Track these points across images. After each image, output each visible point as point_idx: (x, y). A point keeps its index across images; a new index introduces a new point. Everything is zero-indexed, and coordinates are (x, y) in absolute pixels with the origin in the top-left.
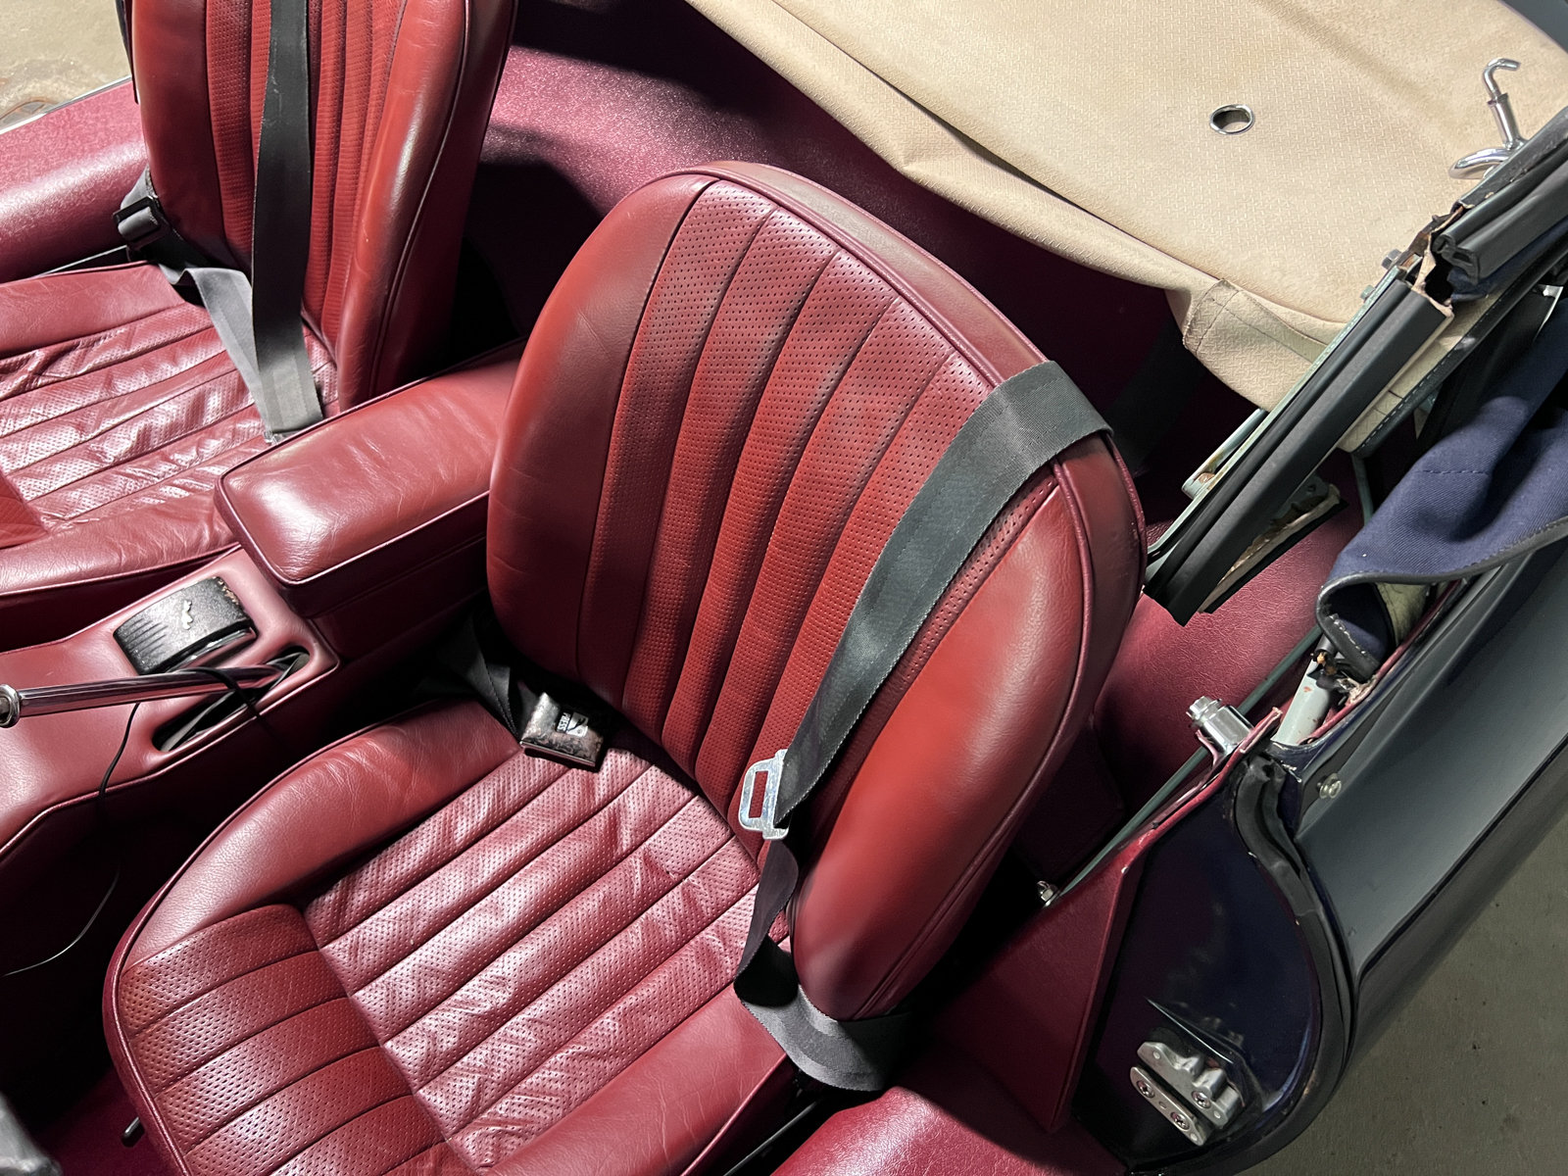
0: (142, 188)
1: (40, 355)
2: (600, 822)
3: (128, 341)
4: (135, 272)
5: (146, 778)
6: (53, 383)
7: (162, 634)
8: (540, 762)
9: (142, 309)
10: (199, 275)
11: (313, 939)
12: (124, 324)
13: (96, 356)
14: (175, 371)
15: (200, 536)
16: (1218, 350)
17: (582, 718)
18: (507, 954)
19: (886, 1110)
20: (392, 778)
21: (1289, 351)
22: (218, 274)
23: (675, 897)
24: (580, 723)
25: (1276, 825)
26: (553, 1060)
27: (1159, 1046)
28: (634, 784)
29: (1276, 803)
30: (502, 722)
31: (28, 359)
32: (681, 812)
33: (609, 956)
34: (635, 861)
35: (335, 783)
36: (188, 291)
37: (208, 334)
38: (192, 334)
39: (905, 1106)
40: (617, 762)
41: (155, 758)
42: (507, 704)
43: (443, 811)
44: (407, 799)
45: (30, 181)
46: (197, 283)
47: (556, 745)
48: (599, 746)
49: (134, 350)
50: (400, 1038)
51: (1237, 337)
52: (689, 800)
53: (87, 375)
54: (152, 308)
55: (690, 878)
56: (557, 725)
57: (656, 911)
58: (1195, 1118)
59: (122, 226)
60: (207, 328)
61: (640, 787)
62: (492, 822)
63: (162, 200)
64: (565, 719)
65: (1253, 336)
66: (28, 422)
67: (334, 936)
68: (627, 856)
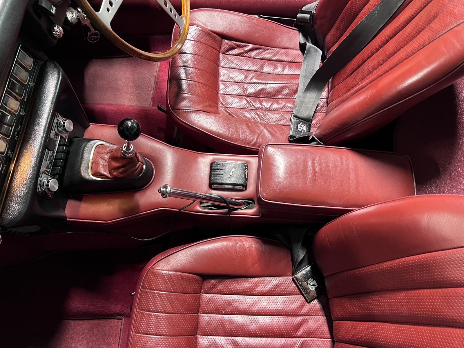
0: (312, 7)
1: (251, 46)
3: (276, 54)
4: (292, 31)
6: (248, 57)
7: (222, 174)
8: (294, 285)
12: (279, 48)
13: (266, 54)
14: (282, 72)
15: (253, 140)
20: (251, 261)
22: (314, 48)
28: (316, 317)
31: (247, 46)
32: (323, 339)
36: (303, 48)
38: (294, 62)
40: (316, 305)
44: (251, 270)
46: (307, 47)
47: (303, 286)
49: (276, 58)
53: (258, 60)
54: (289, 46)
56: (307, 280)
59: (299, 15)
60: (300, 63)
61: (317, 320)
63: (315, 15)
64: (311, 280)
66: (235, 66)
67: (207, 292)
68: (298, 337)
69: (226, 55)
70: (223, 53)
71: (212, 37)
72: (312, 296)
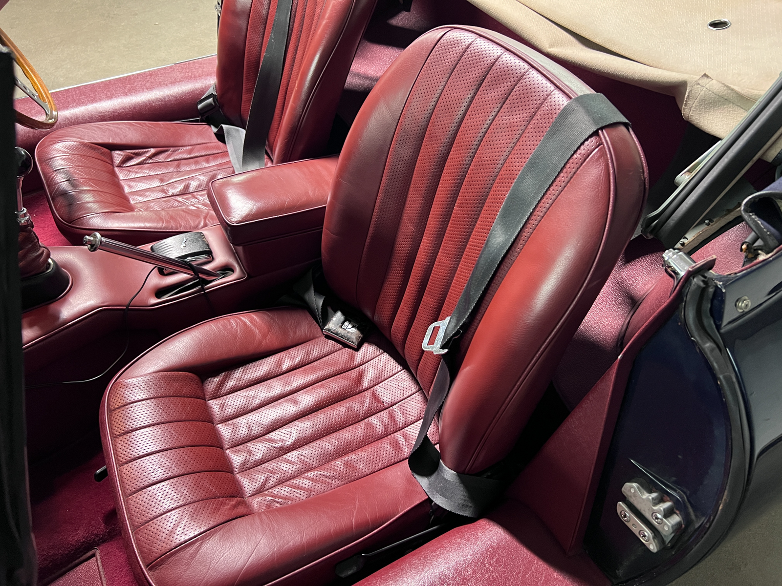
0: (212, 91)
1: (152, 151)
2: (354, 374)
3: (190, 152)
4: (201, 127)
5: (148, 308)
6: (155, 163)
7: (171, 249)
8: (331, 342)
9: (199, 141)
10: (226, 127)
11: (204, 395)
12: (191, 145)
13: (176, 155)
14: (207, 165)
16: (700, 111)
17: (355, 324)
18: (295, 422)
19: (477, 528)
20: (259, 332)
21: (739, 108)
22: (235, 129)
23: (384, 414)
24: (353, 327)
25: (709, 322)
26: (306, 474)
27: (635, 485)
28: (374, 360)
29: (709, 306)
30: (317, 322)
31: (148, 151)
32: (395, 376)
33: (346, 435)
34: (368, 394)
35: (232, 327)
36: (221, 136)
37: (225, 154)
38: (218, 153)
39: (487, 527)
40: (368, 350)
41: (154, 301)
42: (320, 311)
43: (280, 354)
44: (264, 343)
45: (167, 85)
46: (225, 131)
47: (340, 334)
48: (361, 338)
49: (193, 155)
50: (233, 449)
51: (711, 103)
52: (400, 371)
53: (169, 162)
54: (204, 142)
55: (394, 407)
56: (342, 325)
57: (374, 420)
58: (653, 534)
59: (200, 106)
60: (225, 152)
61: (377, 361)
62: (302, 364)
63: (218, 95)
64: (346, 323)
65: (720, 101)
66: (141, 175)
67: (215, 396)
68: (364, 390)
69: (124, 168)
70: (119, 166)
71: (95, 149)
72: (356, 339)
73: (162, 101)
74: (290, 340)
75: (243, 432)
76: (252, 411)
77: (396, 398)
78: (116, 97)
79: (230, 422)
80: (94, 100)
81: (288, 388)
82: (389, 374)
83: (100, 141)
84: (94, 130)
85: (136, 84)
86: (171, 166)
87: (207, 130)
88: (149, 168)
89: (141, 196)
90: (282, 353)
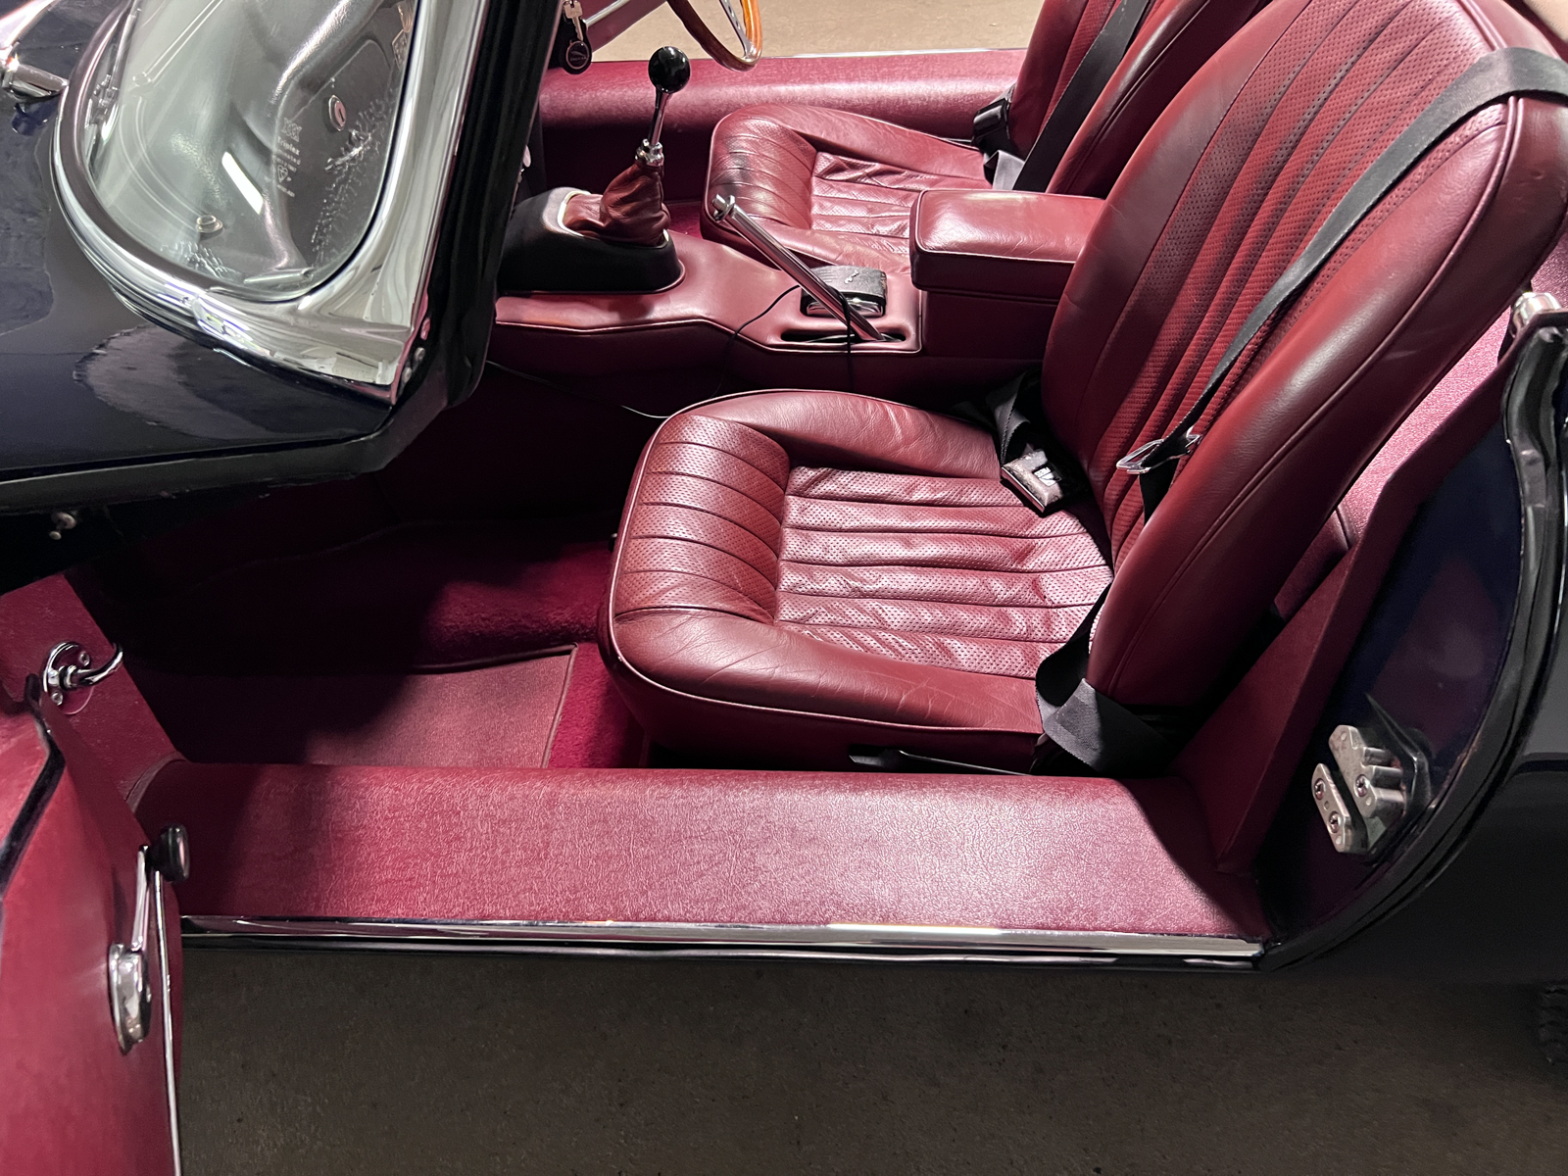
1: (877, 166)
2: (1019, 544)
3: (931, 184)
5: (763, 346)
9: (955, 173)
11: (787, 483)
12: (938, 175)
17: (1058, 476)
18: (894, 567)
20: (901, 432)
22: (1011, 158)
23: (1037, 615)
24: (1053, 478)
27: (1351, 728)
30: (999, 458)
31: (870, 166)
33: (964, 616)
34: (1026, 578)
35: (866, 415)
36: (990, 170)
40: (1063, 521)
41: (775, 340)
42: (1010, 435)
43: (917, 478)
44: (901, 451)
47: (1025, 484)
48: (1057, 501)
50: (792, 564)
52: (1099, 566)
53: (895, 190)
54: (962, 174)
55: (1061, 609)
57: (1015, 614)
58: (1349, 817)
59: (977, 119)
62: (946, 501)
64: (1045, 471)
66: (845, 196)
67: (799, 494)
68: (1023, 572)
69: (825, 181)
70: (821, 177)
71: (796, 141)
72: (1049, 496)
73: (925, 100)
74: (943, 464)
75: (815, 551)
76: (840, 530)
77: (1071, 599)
78: (859, 81)
79: (804, 532)
80: (827, 79)
81: (906, 524)
82: (1077, 564)
83: (808, 132)
84: (807, 115)
85: (896, 68)
86: (894, 195)
87: (975, 159)
88: (861, 191)
89: (831, 222)
90: (922, 478)
